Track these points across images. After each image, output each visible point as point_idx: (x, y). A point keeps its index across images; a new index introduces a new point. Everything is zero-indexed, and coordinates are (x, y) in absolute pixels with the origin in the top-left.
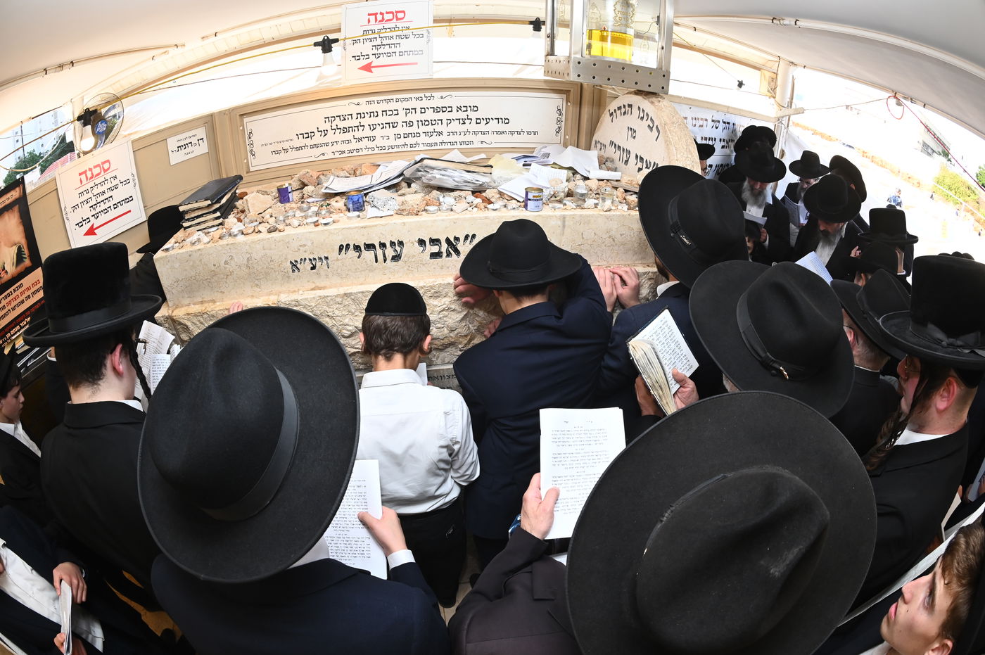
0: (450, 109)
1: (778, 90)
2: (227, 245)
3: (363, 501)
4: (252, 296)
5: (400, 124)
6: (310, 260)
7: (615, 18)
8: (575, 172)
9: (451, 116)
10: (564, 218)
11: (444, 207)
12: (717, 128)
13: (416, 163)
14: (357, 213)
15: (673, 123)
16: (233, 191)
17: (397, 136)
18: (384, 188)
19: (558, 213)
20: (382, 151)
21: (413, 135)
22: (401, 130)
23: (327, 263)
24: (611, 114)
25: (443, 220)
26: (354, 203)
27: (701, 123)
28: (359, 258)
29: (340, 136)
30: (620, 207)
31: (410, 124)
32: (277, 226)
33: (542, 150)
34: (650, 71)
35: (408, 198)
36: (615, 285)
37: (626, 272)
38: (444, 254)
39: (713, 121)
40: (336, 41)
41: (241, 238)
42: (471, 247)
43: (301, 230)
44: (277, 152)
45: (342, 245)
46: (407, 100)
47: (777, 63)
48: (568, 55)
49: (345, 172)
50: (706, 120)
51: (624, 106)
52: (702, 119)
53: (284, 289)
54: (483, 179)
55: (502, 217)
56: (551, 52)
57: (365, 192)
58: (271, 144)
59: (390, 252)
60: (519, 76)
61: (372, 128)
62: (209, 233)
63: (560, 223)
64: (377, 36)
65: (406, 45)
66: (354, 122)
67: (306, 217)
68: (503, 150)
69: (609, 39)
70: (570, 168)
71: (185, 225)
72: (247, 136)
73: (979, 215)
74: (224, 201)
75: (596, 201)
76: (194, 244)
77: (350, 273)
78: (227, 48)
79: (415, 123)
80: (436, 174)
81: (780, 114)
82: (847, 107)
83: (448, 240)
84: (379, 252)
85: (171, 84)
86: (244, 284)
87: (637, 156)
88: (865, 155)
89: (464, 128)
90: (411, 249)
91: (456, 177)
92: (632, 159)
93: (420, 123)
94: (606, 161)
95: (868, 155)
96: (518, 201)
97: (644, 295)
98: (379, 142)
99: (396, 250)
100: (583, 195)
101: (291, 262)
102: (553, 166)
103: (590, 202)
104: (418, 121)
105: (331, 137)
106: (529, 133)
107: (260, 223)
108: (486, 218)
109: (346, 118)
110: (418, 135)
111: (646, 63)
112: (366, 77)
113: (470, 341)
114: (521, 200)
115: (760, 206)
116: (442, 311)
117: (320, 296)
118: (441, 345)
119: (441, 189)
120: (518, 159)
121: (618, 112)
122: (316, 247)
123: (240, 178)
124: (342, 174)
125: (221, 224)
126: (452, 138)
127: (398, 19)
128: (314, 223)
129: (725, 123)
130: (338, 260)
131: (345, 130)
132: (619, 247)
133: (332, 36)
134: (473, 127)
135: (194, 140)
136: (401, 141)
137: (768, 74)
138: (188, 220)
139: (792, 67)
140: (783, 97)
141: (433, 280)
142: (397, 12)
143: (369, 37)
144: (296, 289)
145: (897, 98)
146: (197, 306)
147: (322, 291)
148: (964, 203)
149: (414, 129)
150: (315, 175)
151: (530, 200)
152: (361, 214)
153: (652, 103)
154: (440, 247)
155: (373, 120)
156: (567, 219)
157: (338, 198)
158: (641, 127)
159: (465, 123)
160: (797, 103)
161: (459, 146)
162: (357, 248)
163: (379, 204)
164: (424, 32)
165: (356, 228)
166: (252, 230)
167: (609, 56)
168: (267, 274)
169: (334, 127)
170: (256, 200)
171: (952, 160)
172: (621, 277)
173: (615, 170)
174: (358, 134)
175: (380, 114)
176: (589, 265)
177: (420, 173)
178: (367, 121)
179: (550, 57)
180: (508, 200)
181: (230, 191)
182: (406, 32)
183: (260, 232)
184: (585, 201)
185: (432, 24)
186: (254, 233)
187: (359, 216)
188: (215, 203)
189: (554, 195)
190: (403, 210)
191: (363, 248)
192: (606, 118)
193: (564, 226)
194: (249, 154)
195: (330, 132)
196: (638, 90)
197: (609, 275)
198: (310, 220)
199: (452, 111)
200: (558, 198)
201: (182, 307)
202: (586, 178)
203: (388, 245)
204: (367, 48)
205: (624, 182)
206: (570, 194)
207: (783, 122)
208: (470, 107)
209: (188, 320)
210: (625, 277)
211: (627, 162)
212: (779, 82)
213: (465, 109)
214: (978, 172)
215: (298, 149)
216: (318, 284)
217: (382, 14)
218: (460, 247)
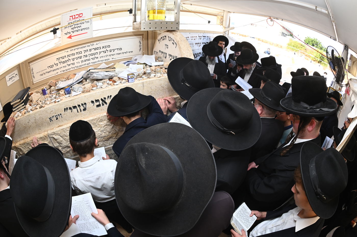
0: (100, 48)
1: (224, 22)
2: (27, 116)
3: (90, 208)
4: (39, 133)
5: (83, 57)
6: (55, 116)
7: (158, 5)
8: (146, 65)
9: (100, 50)
10: (143, 83)
11: (99, 87)
12: (201, 39)
13: (88, 71)
14: (68, 95)
15: (181, 40)
16: (27, 94)
17: (82, 61)
18: (77, 83)
19: (141, 81)
20: (78, 68)
21: (88, 60)
22: (83, 59)
23: (61, 116)
24: (159, 41)
25: (99, 92)
26: (67, 91)
27: (194, 38)
28: (72, 112)
29: (63, 65)
30: (164, 75)
31: (86, 56)
32: (42, 105)
33: (134, 58)
34: (172, 22)
35: (86, 86)
36: (166, 104)
37: (170, 98)
38: (101, 105)
39: (199, 37)
40: (58, 29)
41: (31, 112)
42: (110, 100)
43: (51, 105)
44: (42, 75)
45: (65, 109)
46: (84, 47)
47: (223, 13)
48: (140, 21)
49: (64, 79)
50: (196, 37)
51: (163, 37)
52: (195, 37)
53: (49, 129)
54: (111, 74)
55: (120, 87)
56: (135, 21)
57: (71, 86)
58: (39, 72)
59: (82, 108)
60: (126, 31)
61: (73, 60)
62: (21, 112)
63: (142, 85)
64: (73, 24)
65: (83, 26)
66: (66, 59)
67: (51, 100)
68: (119, 61)
69: (156, 13)
70: (144, 64)
71: (14, 110)
72: (31, 70)
73: (306, 54)
74: (24, 98)
75: (155, 74)
76: (17, 117)
77: (70, 118)
78: (25, 36)
79: (88, 55)
80: (95, 75)
81: (225, 30)
82: (252, 24)
83: (102, 99)
84: (78, 108)
85: (8, 53)
86: (35, 129)
87: (169, 55)
88: (259, 40)
89: (105, 54)
90: (89, 105)
91: (102, 74)
92: (168, 56)
93: (90, 55)
94: (158, 58)
95: (260, 40)
96: (126, 80)
97: (178, 105)
98: (76, 65)
99: (84, 107)
100: (149, 73)
101: (49, 118)
102: (138, 64)
103: (152, 75)
104: (89, 55)
105: (59, 66)
106: (129, 52)
107: (37, 105)
108: (114, 88)
109: (64, 57)
110: (89, 60)
111: (171, 20)
112: (70, 41)
113: (117, 135)
114: (126, 79)
115: (213, 64)
116: (105, 126)
117: (61, 129)
118: (107, 139)
119: (98, 80)
120: (125, 63)
121: (161, 39)
122: (57, 111)
123: (29, 88)
124: (63, 80)
125: (25, 107)
126: (102, 59)
127: (80, 17)
128: (54, 102)
129: (203, 37)
130: (65, 114)
131: (64, 62)
132: (166, 90)
133: (56, 27)
134: (109, 53)
135: (14, 75)
136: (84, 63)
137: (220, 17)
138: (14, 108)
139: (229, 14)
140: (226, 24)
141: (99, 115)
142: (80, 14)
143: (70, 25)
144: (53, 128)
145: (271, 19)
146: (22, 141)
147: (62, 127)
148: (300, 51)
149: (88, 58)
150: (54, 82)
151: (129, 79)
152: (70, 95)
153: (173, 34)
154: (99, 103)
155: (74, 57)
156: (144, 83)
157: (62, 90)
158: (170, 43)
159: (106, 52)
160: (231, 26)
161: (104, 61)
162: (70, 108)
163: (76, 90)
164: (89, 20)
165: (69, 101)
166: (35, 108)
167: (156, 19)
168: (42, 124)
169: (60, 62)
170: (35, 96)
171: (294, 37)
172: (168, 101)
173: (162, 61)
174: (69, 63)
175: (75, 54)
176: (155, 99)
177: (89, 75)
178: (71, 58)
179: (134, 23)
180: (122, 80)
181: (26, 94)
182: (83, 21)
183: (37, 108)
184: (151, 75)
185: (92, 17)
186: (35, 110)
187: (69, 96)
188: (22, 100)
189: (139, 75)
190: (84, 91)
191: (72, 108)
192: (157, 42)
193: (144, 86)
194: (33, 77)
195: (59, 64)
196: (168, 30)
197: (163, 101)
198: (53, 101)
199: (101, 49)
200: (140, 76)
201: (18, 142)
202: (151, 66)
203: (81, 105)
204: (69, 30)
205: (165, 65)
206: (145, 73)
207: (226, 33)
208: (107, 46)
209: (21, 146)
210: (170, 100)
211: (166, 57)
212: (224, 19)
213: (105, 47)
214: (305, 39)
215: (48, 72)
216: (60, 125)
217: (75, 16)
218: (106, 101)
